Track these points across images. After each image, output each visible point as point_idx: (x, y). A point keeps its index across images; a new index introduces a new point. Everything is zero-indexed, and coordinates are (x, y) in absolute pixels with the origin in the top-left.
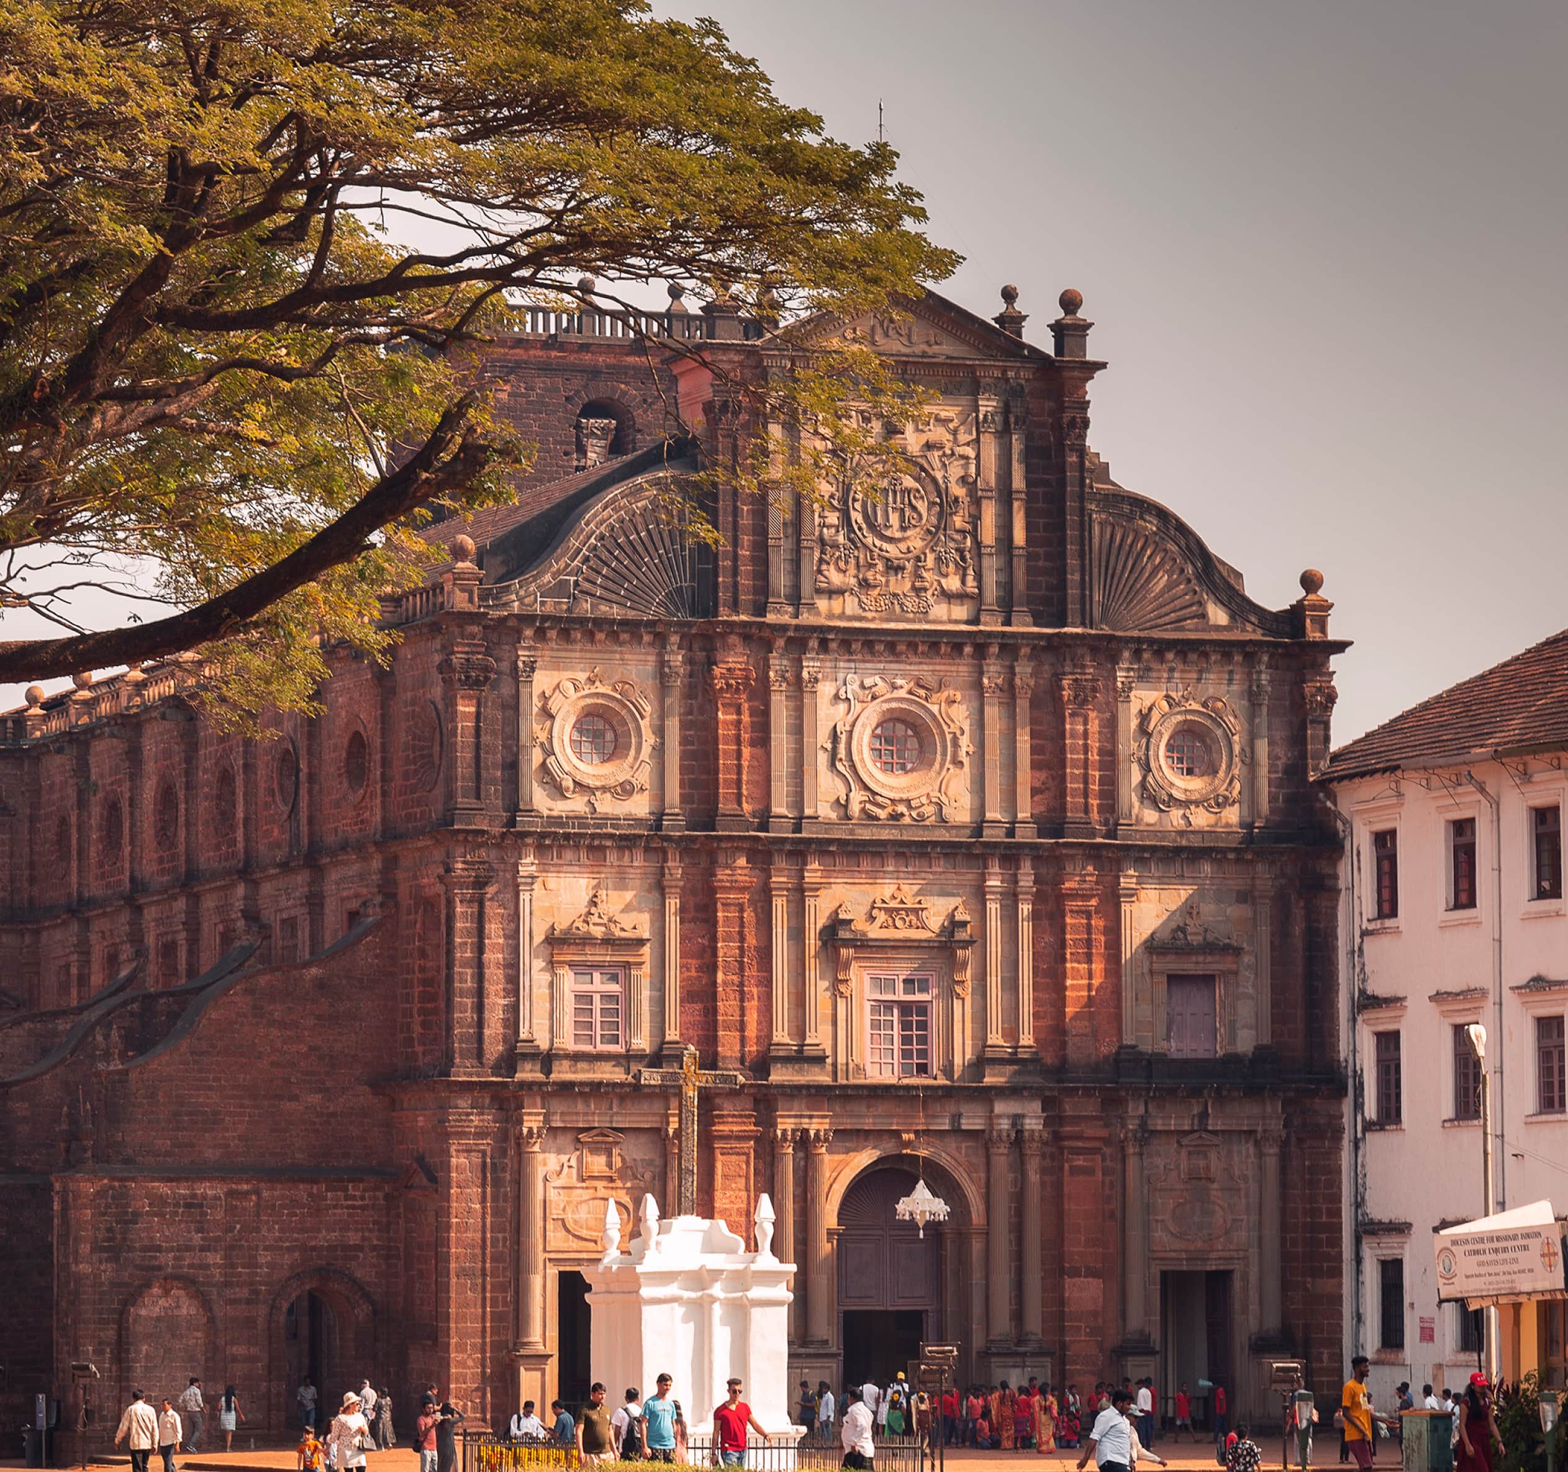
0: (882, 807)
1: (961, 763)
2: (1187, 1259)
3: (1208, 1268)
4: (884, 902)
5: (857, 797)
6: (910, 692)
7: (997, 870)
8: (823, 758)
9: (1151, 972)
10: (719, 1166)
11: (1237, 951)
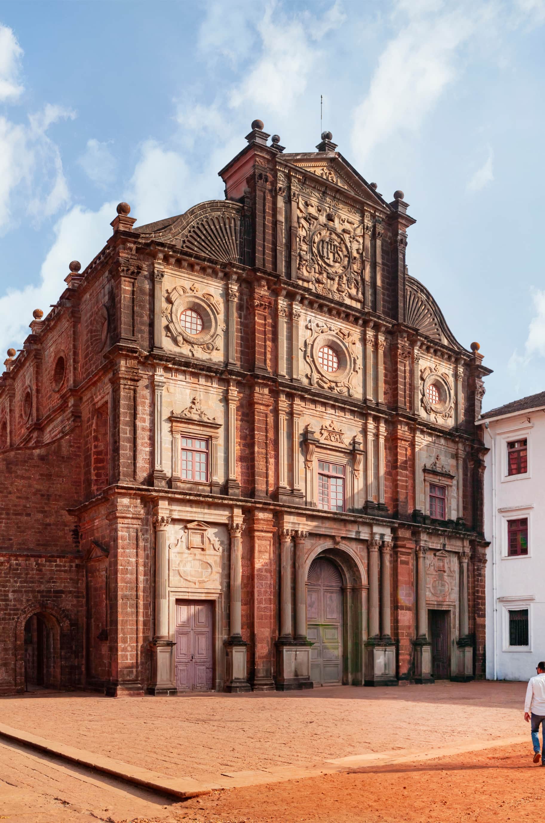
0: (326, 383)
1: (357, 372)
2: (437, 605)
3: (443, 609)
4: (326, 427)
5: (316, 376)
6: (337, 334)
7: (372, 422)
8: (301, 354)
9: (425, 480)
10: (256, 546)
11: (452, 477)
